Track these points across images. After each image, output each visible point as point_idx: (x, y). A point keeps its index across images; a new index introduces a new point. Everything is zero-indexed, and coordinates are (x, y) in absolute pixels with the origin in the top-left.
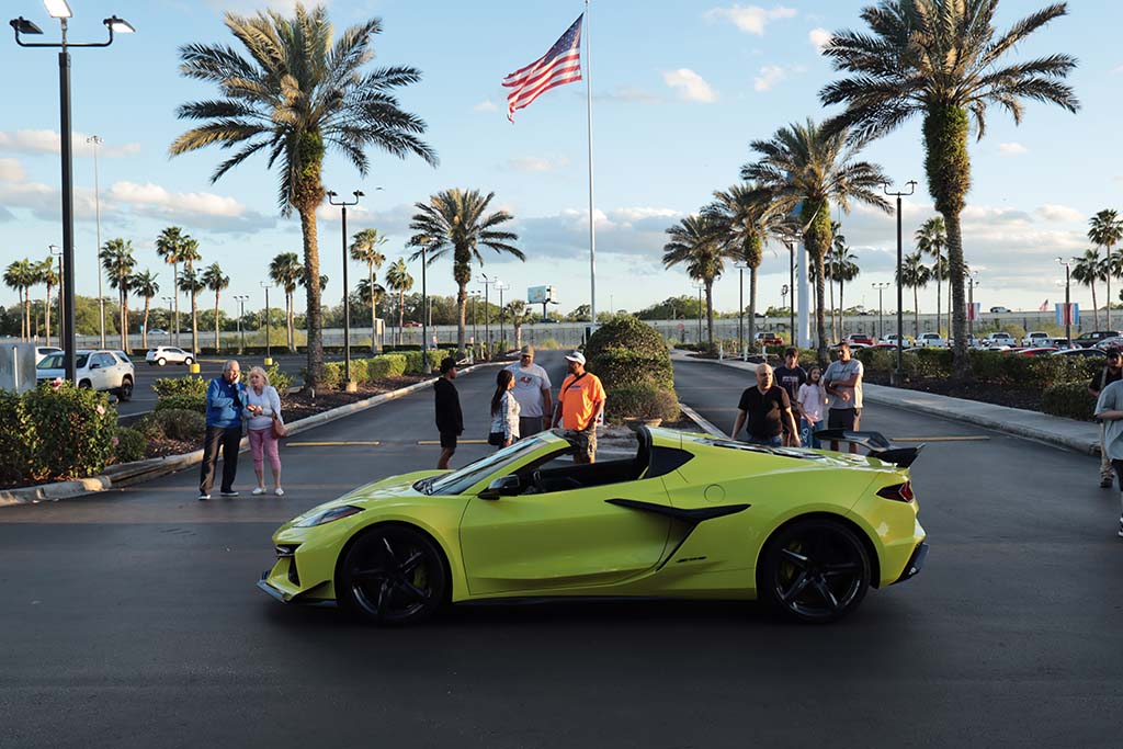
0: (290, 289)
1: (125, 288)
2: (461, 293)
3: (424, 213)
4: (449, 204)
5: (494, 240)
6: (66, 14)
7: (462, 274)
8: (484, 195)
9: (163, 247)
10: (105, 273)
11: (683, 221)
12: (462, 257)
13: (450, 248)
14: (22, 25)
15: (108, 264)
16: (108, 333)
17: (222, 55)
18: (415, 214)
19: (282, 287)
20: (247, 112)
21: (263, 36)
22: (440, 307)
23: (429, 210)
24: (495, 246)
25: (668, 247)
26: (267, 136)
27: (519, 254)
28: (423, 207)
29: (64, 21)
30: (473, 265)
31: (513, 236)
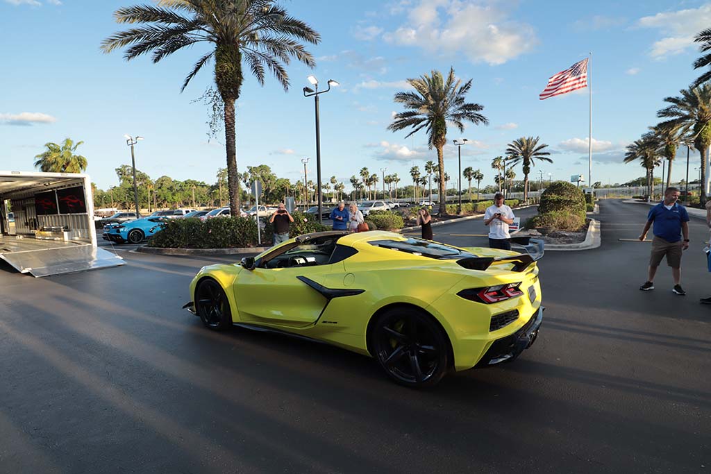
0: (470, 180)
1: (418, 182)
2: (526, 177)
3: (511, 148)
4: (520, 143)
5: (540, 156)
6: (316, 82)
7: (526, 170)
8: (535, 138)
9: (427, 168)
10: (412, 177)
11: (635, 142)
12: (526, 163)
13: (522, 161)
14: (307, 89)
15: (412, 174)
16: (420, 197)
17: (409, 95)
18: (507, 148)
19: (467, 179)
20: (418, 114)
21: (419, 84)
22: (534, 185)
23: (513, 146)
24: (542, 159)
25: (627, 154)
26: (425, 122)
27: (550, 160)
28: (511, 145)
29: (316, 85)
30: (531, 166)
31: (549, 154)
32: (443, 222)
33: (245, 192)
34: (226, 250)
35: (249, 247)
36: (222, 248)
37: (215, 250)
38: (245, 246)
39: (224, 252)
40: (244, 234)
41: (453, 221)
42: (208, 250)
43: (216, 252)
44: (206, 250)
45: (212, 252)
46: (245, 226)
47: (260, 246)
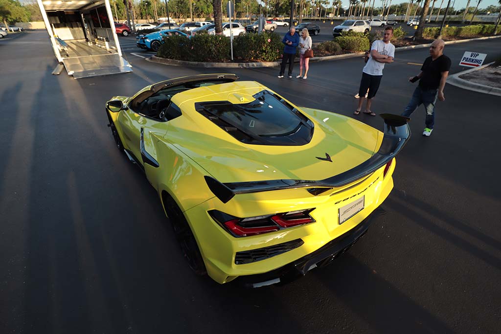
32: (413, 47)
33: (260, 5)
34: (205, 63)
35: (223, 62)
36: (202, 62)
37: (196, 63)
38: (219, 61)
39: (203, 65)
40: (219, 51)
41: (425, 45)
42: (192, 62)
43: (197, 65)
44: (190, 62)
45: (195, 65)
46: (219, 44)
47: (232, 62)
